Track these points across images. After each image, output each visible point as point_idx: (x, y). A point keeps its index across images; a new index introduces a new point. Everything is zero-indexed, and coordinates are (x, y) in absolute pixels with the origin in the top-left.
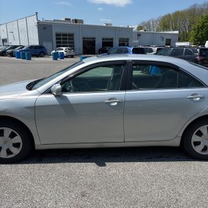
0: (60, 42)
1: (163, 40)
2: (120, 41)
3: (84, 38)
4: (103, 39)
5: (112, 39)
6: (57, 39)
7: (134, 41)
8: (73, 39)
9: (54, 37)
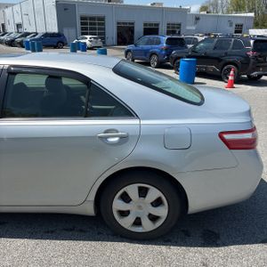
0: (86, 29)
1: (231, 25)
2: (168, 27)
3: (118, 23)
4: (145, 25)
5: (158, 25)
6: (82, 24)
7: (188, 28)
8: (103, 24)
9: (78, 22)
